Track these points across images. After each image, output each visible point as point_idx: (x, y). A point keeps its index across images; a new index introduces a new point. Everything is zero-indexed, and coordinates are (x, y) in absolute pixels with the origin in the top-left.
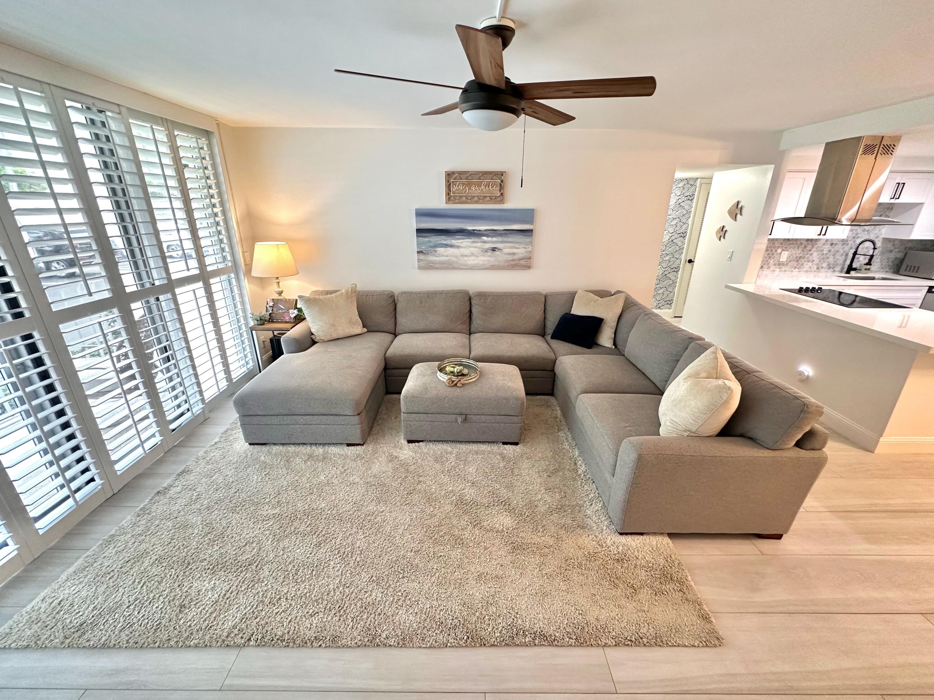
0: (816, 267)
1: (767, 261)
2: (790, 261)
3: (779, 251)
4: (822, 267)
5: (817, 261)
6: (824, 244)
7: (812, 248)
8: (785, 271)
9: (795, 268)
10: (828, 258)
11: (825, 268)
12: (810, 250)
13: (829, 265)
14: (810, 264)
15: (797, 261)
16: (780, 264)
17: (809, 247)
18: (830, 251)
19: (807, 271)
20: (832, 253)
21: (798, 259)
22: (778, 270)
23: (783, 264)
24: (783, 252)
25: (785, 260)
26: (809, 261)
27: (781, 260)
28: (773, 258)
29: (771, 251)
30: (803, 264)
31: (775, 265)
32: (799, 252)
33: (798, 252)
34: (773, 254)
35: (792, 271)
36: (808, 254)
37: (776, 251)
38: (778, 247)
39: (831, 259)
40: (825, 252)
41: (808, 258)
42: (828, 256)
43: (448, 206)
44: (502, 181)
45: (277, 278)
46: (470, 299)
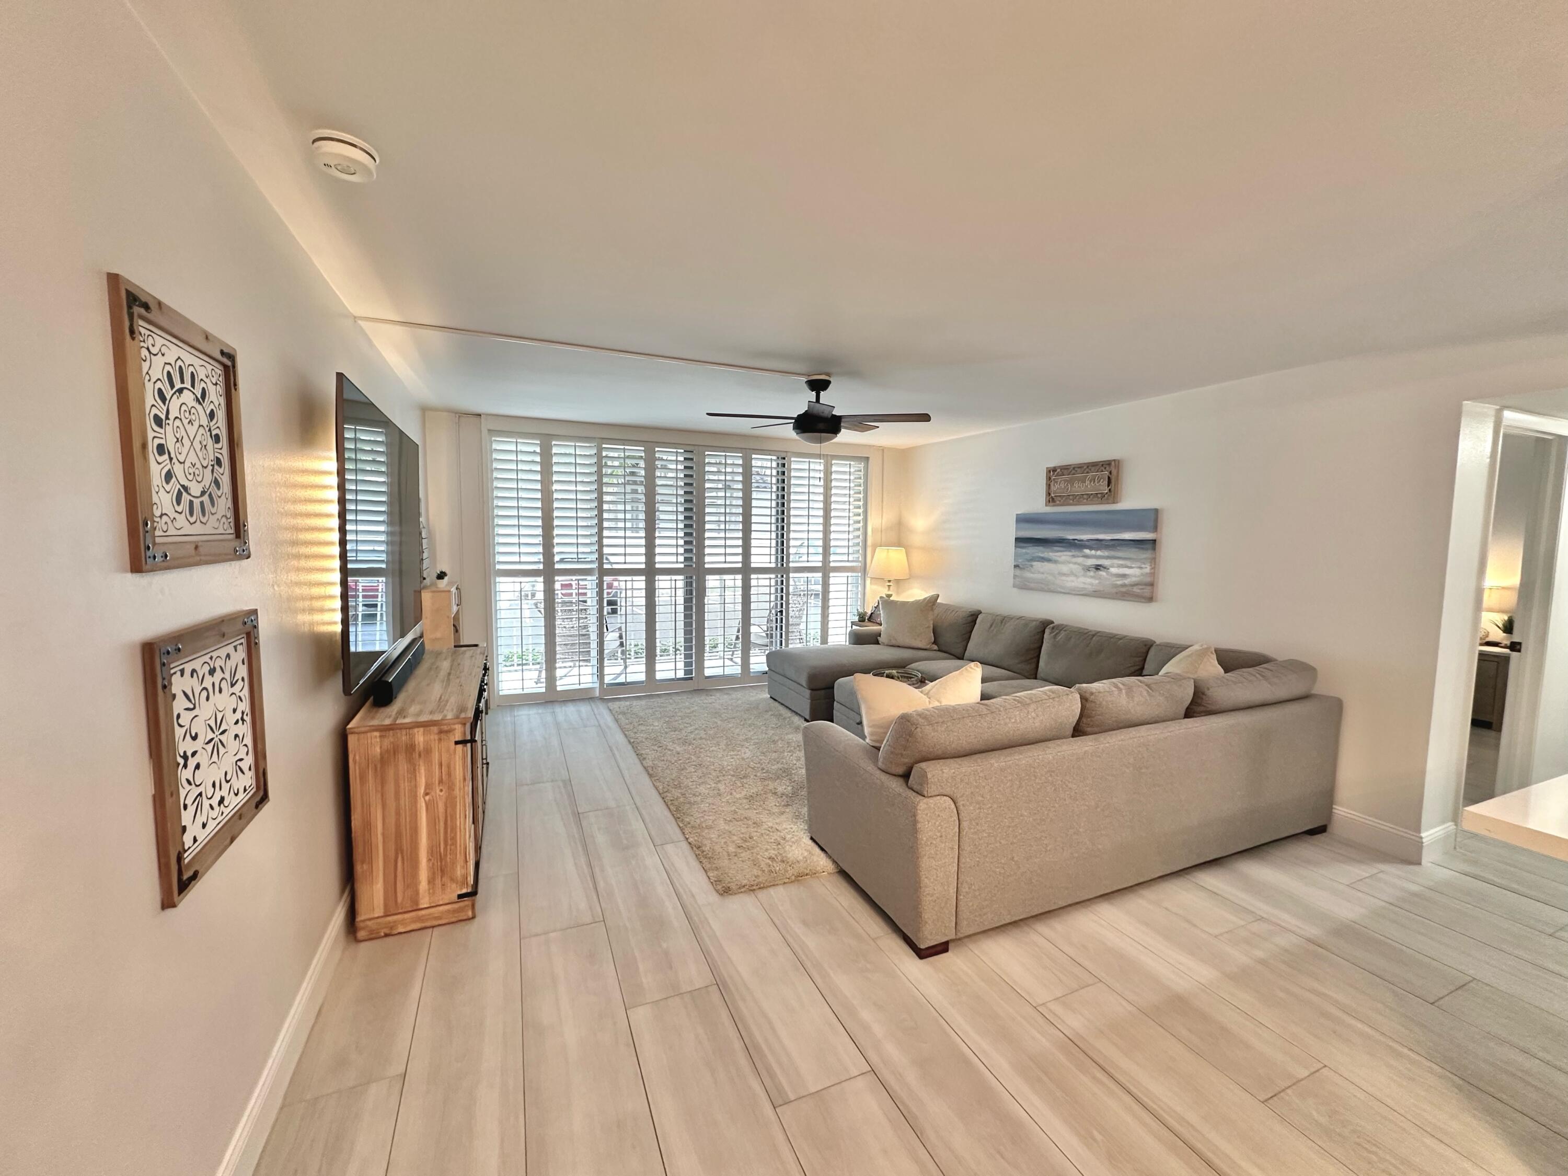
43: (1049, 509)
44: (1110, 473)
45: (889, 581)
46: (1043, 632)
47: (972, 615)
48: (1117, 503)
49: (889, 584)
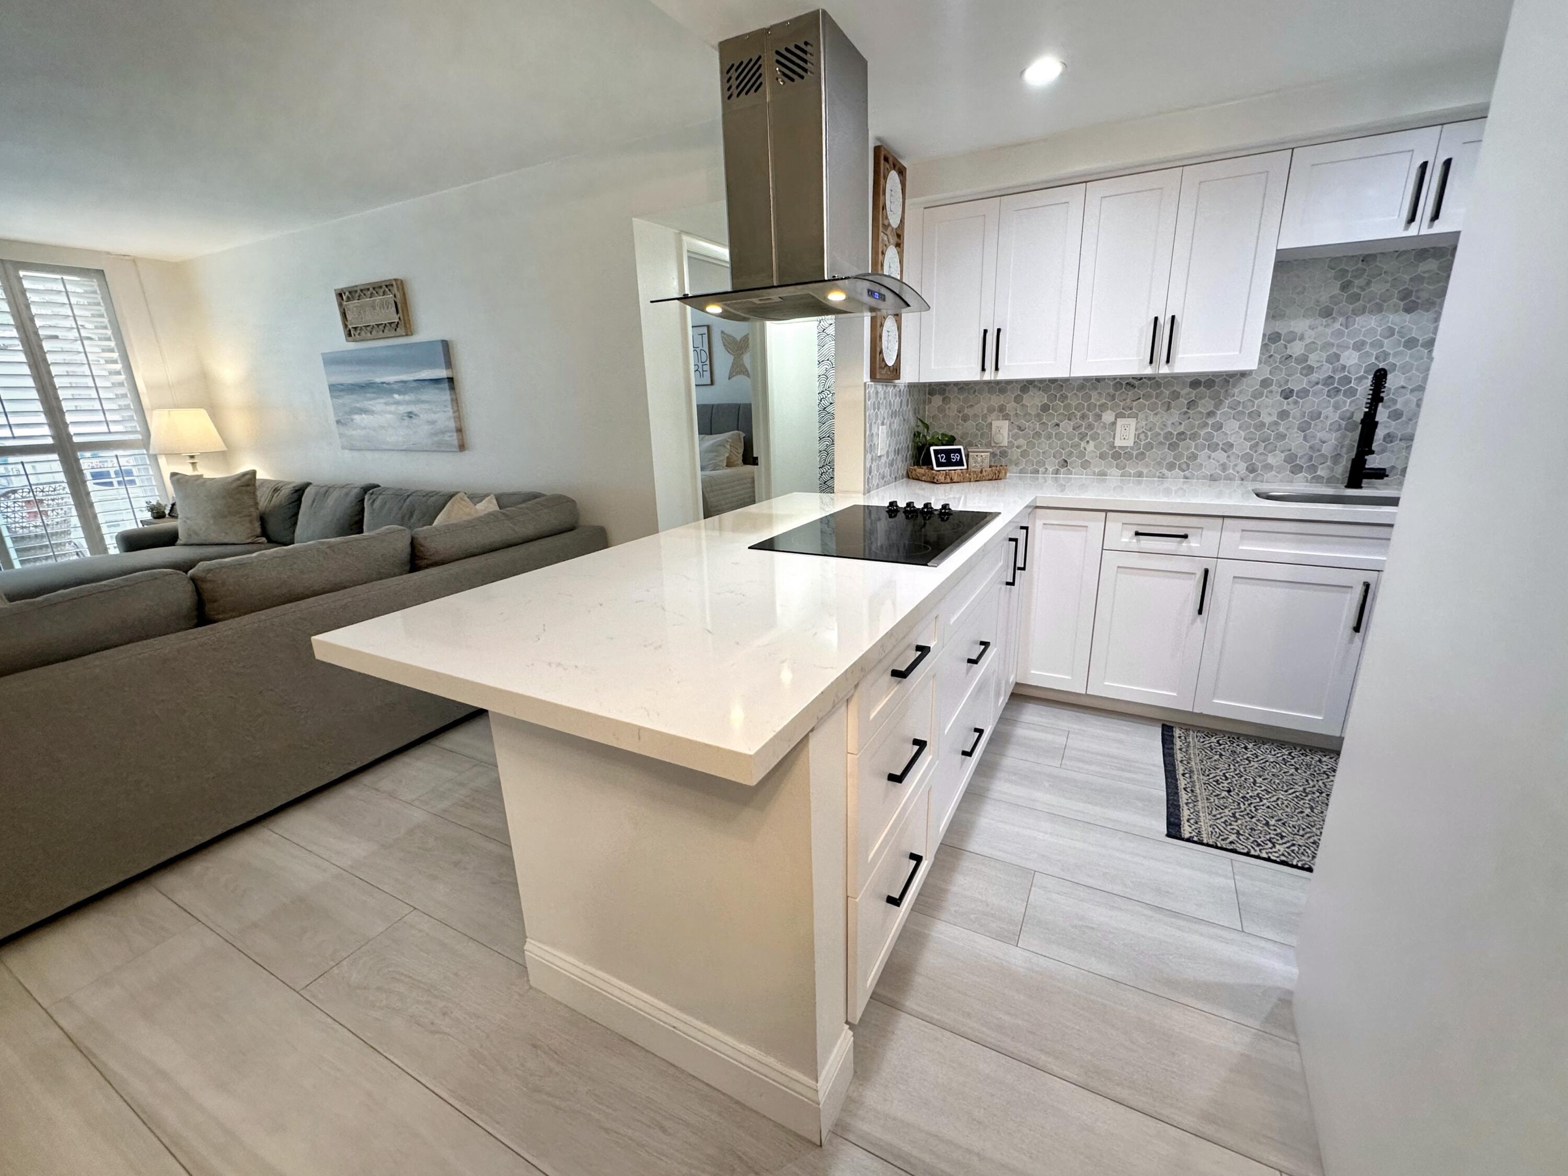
0: (1242, 466)
1: (1078, 445)
2: (1149, 446)
3: (1108, 417)
4: (1268, 467)
5: (1241, 445)
6: (1257, 395)
7: (1217, 407)
8: (1140, 475)
9: (1171, 467)
10: (1282, 437)
11: (1280, 470)
12: (1211, 414)
13: (1291, 458)
14: (1220, 455)
15: (1173, 446)
16: (1118, 456)
17: (1205, 405)
18: (1283, 415)
19: (1213, 478)
20: (1295, 421)
21: (1174, 442)
22: (1115, 472)
23: (1129, 456)
24: (1120, 422)
25: (1130, 443)
26: (1213, 447)
27: (1118, 443)
28: (1094, 438)
29: (1083, 417)
30: (1194, 457)
31: (1102, 456)
32: (1176, 419)
33: (1172, 420)
34: (1090, 427)
35: (1163, 476)
36: (1206, 425)
37: (1099, 417)
38: (1103, 407)
39: (1295, 441)
40: (1267, 420)
41: (1209, 437)
42: (1281, 429)
43: (352, 346)
44: (395, 296)
45: (192, 457)
46: (362, 500)
47: (297, 491)
48: (412, 335)
49: (192, 461)
